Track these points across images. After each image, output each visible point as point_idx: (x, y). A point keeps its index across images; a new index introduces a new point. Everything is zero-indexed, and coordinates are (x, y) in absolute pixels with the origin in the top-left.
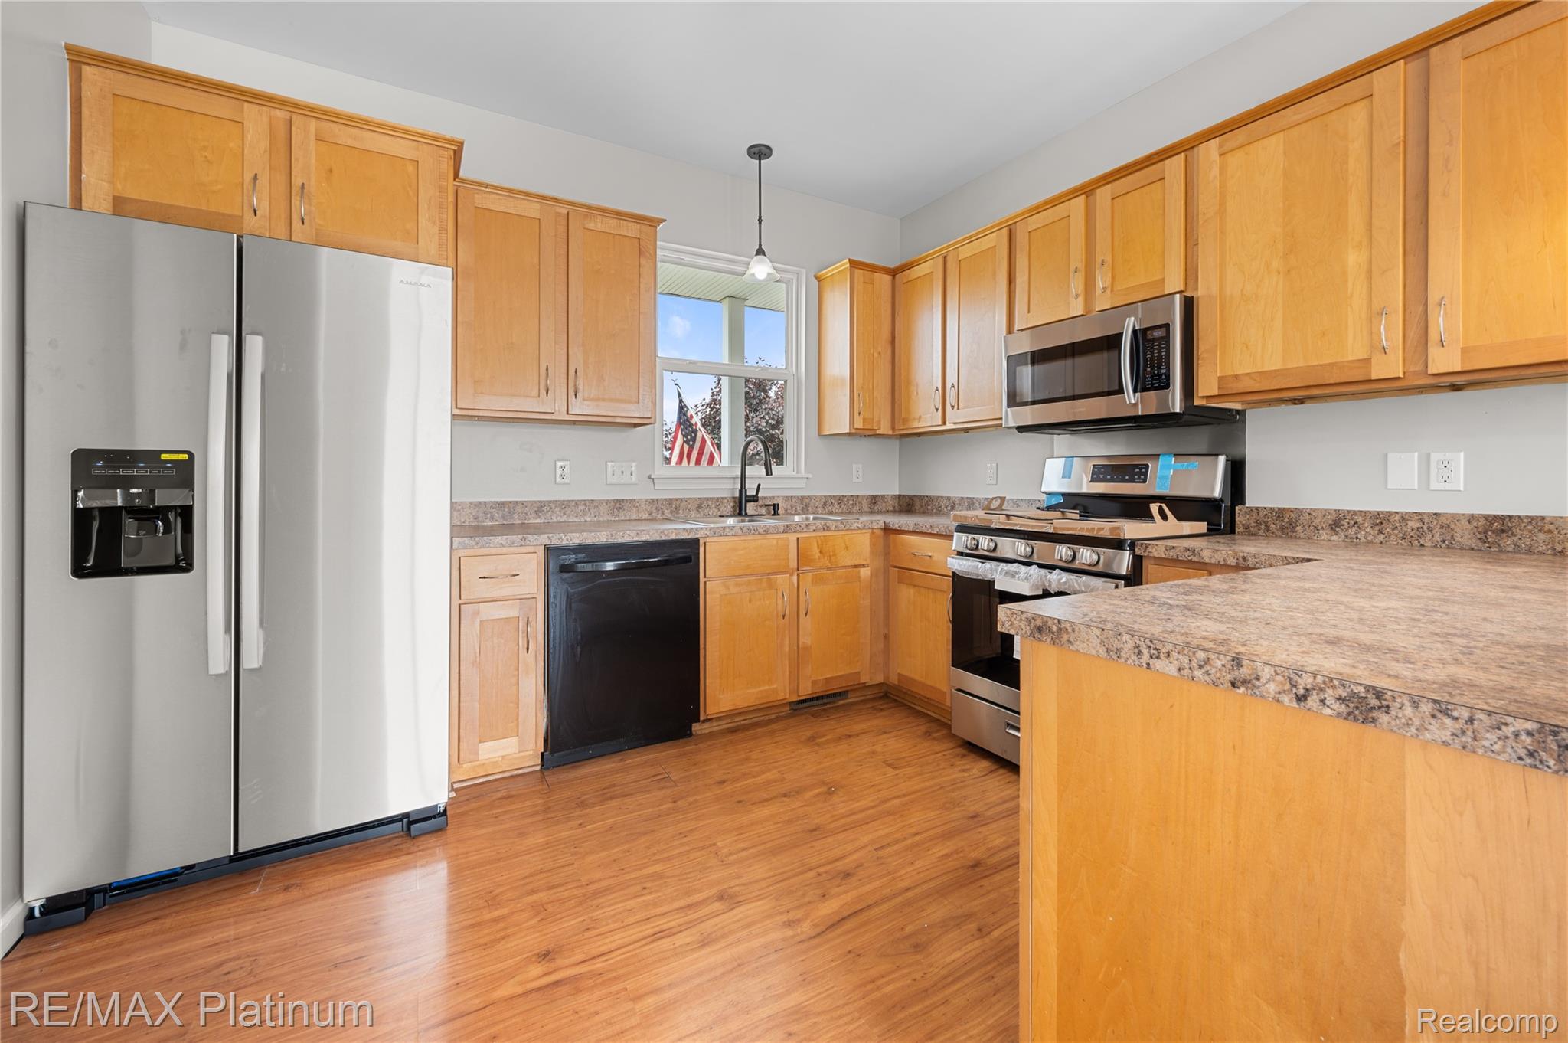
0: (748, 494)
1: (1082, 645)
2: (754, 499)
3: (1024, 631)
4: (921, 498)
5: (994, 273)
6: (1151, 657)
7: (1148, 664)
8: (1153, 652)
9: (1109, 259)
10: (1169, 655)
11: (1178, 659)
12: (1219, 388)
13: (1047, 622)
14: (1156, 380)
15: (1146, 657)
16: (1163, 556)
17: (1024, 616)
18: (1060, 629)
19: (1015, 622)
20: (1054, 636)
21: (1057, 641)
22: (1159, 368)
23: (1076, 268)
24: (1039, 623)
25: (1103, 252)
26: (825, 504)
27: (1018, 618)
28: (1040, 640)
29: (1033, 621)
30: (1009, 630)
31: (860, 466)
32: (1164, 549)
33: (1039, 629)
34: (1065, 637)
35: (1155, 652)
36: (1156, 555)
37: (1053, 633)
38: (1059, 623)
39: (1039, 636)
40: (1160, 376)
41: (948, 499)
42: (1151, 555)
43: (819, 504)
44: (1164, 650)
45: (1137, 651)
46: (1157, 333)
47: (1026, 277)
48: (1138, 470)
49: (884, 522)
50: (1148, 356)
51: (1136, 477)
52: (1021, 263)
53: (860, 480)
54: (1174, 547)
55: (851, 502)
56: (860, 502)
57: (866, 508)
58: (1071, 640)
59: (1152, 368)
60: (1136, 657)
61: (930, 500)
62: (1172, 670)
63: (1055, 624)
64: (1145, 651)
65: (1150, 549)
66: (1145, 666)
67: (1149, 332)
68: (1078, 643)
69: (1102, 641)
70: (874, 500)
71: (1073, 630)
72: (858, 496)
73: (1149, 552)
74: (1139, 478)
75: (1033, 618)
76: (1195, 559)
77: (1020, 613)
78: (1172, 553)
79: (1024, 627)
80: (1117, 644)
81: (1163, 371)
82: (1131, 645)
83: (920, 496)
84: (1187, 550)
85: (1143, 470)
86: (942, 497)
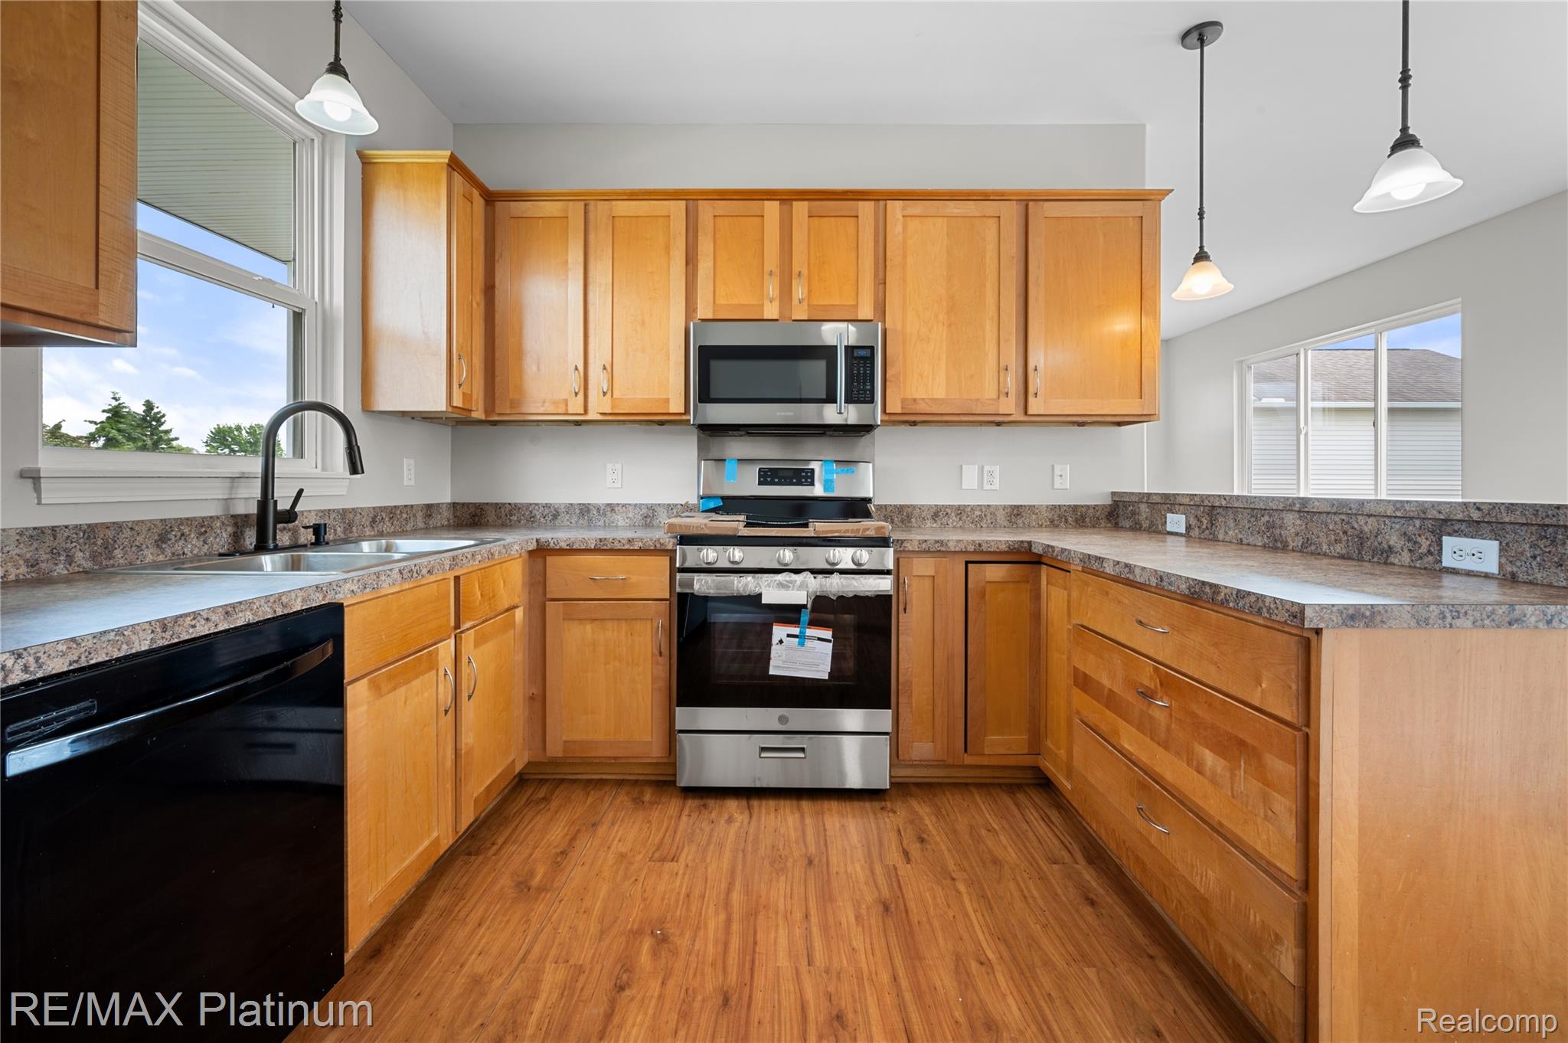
0: (279, 508)
1: (1394, 622)
2: (290, 516)
3: (1335, 622)
4: (498, 506)
5: (667, 248)
6: (1453, 618)
7: (1451, 625)
8: (1454, 614)
9: (805, 272)
10: (1466, 614)
11: (1473, 615)
12: (902, 408)
13: (1360, 609)
14: (862, 394)
15: (1449, 619)
16: (917, 549)
17: (1334, 609)
18: (1374, 613)
19: (1325, 616)
20: (1367, 621)
21: (1370, 624)
22: (864, 384)
23: (771, 271)
24: (1351, 611)
25: (799, 263)
26: (374, 521)
27: (1329, 611)
28: (1353, 626)
29: (1345, 611)
30: (1317, 625)
31: (412, 461)
32: (917, 543)
33: (1352, 617)
34: (1379, 618)
35: (1456, 614)
36: (910, 548)
37: (1366, 618)
38: (1372, 608)
39: (1352, 623)
40: (865, 391)
41: (547, 506)
42: (906, 549)
43: (366, 521)
44: (1463, 611)
45: (1441, 616)
46: (863, 353)
47: (710, 264)
48: (804, 474)
49: (537, 541)
50: (855, 372)
51: (803, 480)
52: (705, 246)
53: (412, 483)
54: (926, 541)
55: (404, 516)
56: (414, 516)
57: (421, 525)
58: (1384, 619)
59: (859, 383)
60: (1441, 621)
61: (515, 508)
62: (1469, 624)
63: (1368, 609)
64: (1448, 615)
65: (905, 544)
66: (1448, 626)
67: (855, 350)
68: (1391, 621)
69: (1412, 615)
70: (429, 509)
71: (1386, 611)
72: (412, 506)
73: (905, 547)
74: (806, 481)
75: (1345, 609)
76: (943, 549)
77: (1330, 607)
78: (924, 546)
79: (1335, 619)
80: (1425, 614)
81: (868, 387)
82: (1437, 612)
83: (497, 504)
84: (937, 542)
85: (809, 474)
86: (536, 504)
